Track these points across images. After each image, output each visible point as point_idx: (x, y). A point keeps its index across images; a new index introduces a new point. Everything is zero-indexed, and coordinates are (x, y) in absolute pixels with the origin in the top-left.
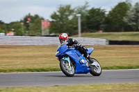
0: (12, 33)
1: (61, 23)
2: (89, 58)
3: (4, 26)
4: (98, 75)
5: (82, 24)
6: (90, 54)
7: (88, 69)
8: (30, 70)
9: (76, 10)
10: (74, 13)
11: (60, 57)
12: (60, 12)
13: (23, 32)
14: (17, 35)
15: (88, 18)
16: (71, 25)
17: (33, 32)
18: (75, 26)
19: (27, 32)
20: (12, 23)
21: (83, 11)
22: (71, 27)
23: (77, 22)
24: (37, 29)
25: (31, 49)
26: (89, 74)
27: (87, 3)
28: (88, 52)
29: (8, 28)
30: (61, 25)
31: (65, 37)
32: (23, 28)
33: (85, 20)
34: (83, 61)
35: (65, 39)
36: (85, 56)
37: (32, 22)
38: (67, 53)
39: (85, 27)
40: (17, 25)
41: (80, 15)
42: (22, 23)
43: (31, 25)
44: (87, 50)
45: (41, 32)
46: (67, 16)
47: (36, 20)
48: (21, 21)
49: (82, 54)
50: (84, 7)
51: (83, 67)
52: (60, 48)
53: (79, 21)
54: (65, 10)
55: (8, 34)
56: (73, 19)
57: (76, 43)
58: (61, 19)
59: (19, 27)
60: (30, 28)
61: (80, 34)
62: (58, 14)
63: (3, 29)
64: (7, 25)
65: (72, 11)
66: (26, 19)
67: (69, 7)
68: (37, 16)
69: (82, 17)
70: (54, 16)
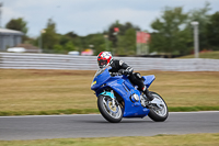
0: (90, 52)
1: (167, 35)
2: (146, 92)
3: (78, 41)
5: (201, 38)
6: (148, 86)
7: (145, 110)
9: (190, 15)
10: (188, 21)
11: (98, 90)
12: (166, 18)
15: (209, 27)
16: (182, 39)
17: (124, 50)
18: (189, 41)
19: (113, 50)
20: (90, 36)
21: (202, 17)
22: (183, 42)
23: (193, 35)
24: (129, 45)
26: (147, 118)
27: (208, 5)
28: (145, 83)
29: (84, 43)
30: (168, 39)
32: (108, 43)
33: (205, 30)
34: (136, 97)
35: (107, 61)
36: (140, 89)
37: (122, 34)
38: (110, 84)
39: (205, 43)
40: (98, 38)
41: (196, 23)
42: (106, 36)
43: (120, 39)
45: (135, 49)
46: (177, 24)
47: (127, 32)
48: (105, 33)
49: (134, 85)
50: (204, 11)
51: (137, 106)
53: (196, 32)
54: (174, 16)
55: (84, 53)
56: (186, 30)
58: (167, 29)
59: (101, 42)
60: (118, 43)
61: (197, 54)
62: (162, 21)
63: (76, 44)
64: (83, 39)
65: (185, 17)
66: (112, 29)
67: (179, 10)
68: (129, 25)
69: (200, 26)
70: (156, 25)
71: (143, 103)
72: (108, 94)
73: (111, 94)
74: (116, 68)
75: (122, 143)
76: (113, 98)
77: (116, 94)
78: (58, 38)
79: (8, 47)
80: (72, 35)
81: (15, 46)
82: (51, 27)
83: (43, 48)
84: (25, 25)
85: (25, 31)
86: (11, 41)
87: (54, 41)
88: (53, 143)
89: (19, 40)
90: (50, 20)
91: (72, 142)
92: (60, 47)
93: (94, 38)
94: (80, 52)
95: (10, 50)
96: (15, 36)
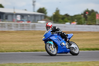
0: (75, 23)
3: (70, 18)
4: (76, 54)
6: (69, 39)
7: (68, 50)
8: (88, 49)
11: (46, 41)
13: (83, 22)
14: (78, 24)
17: (90, 22)
19: (86, 22)
20: (75, 16)
24: (93, 20)
25: (88, 34)
29: (72, 19)
31: (50, 25)
32: (83, 19)
34: (63, 44)
35: (50, 27)
36: (66, 40)
37: (89, 15)
38: (51, 38)
40: (79, 17)
42: (82, 16)
43: (89, 17)
44: (67, 35)
45: (95, 22)
47: (92, 14)
48: (82, 14)
49: (63, 38)
51: (64, 48)
52: (46, 34)
57: (58, 30)
59: (80, 18)
60: (88, 19)
63: (69, 19)
64: (72, 17)
66: (85, 13)
71: (67, 47)
72: (50, 42)
73: (52, 43)
74: (55, 30)
75: (90, 64)
76: (53, 44)
77: (54, 42)
78: (61, 16)
79: (38, 21)
80: (67, 15)
81: (41, 20)
82: (58, 11)
83: (54, 21)
84: (46, 11)
85: (46, 14)
86: (40, 18)
87: (59, 18)
88: (58, 64)
89: (43, 17)
90: (57, 8)
91: (67, 64)
92: (61, 20)
93: (77, 17)
94: (71, 23)
95: (39, 22)
96: (41, 16)
